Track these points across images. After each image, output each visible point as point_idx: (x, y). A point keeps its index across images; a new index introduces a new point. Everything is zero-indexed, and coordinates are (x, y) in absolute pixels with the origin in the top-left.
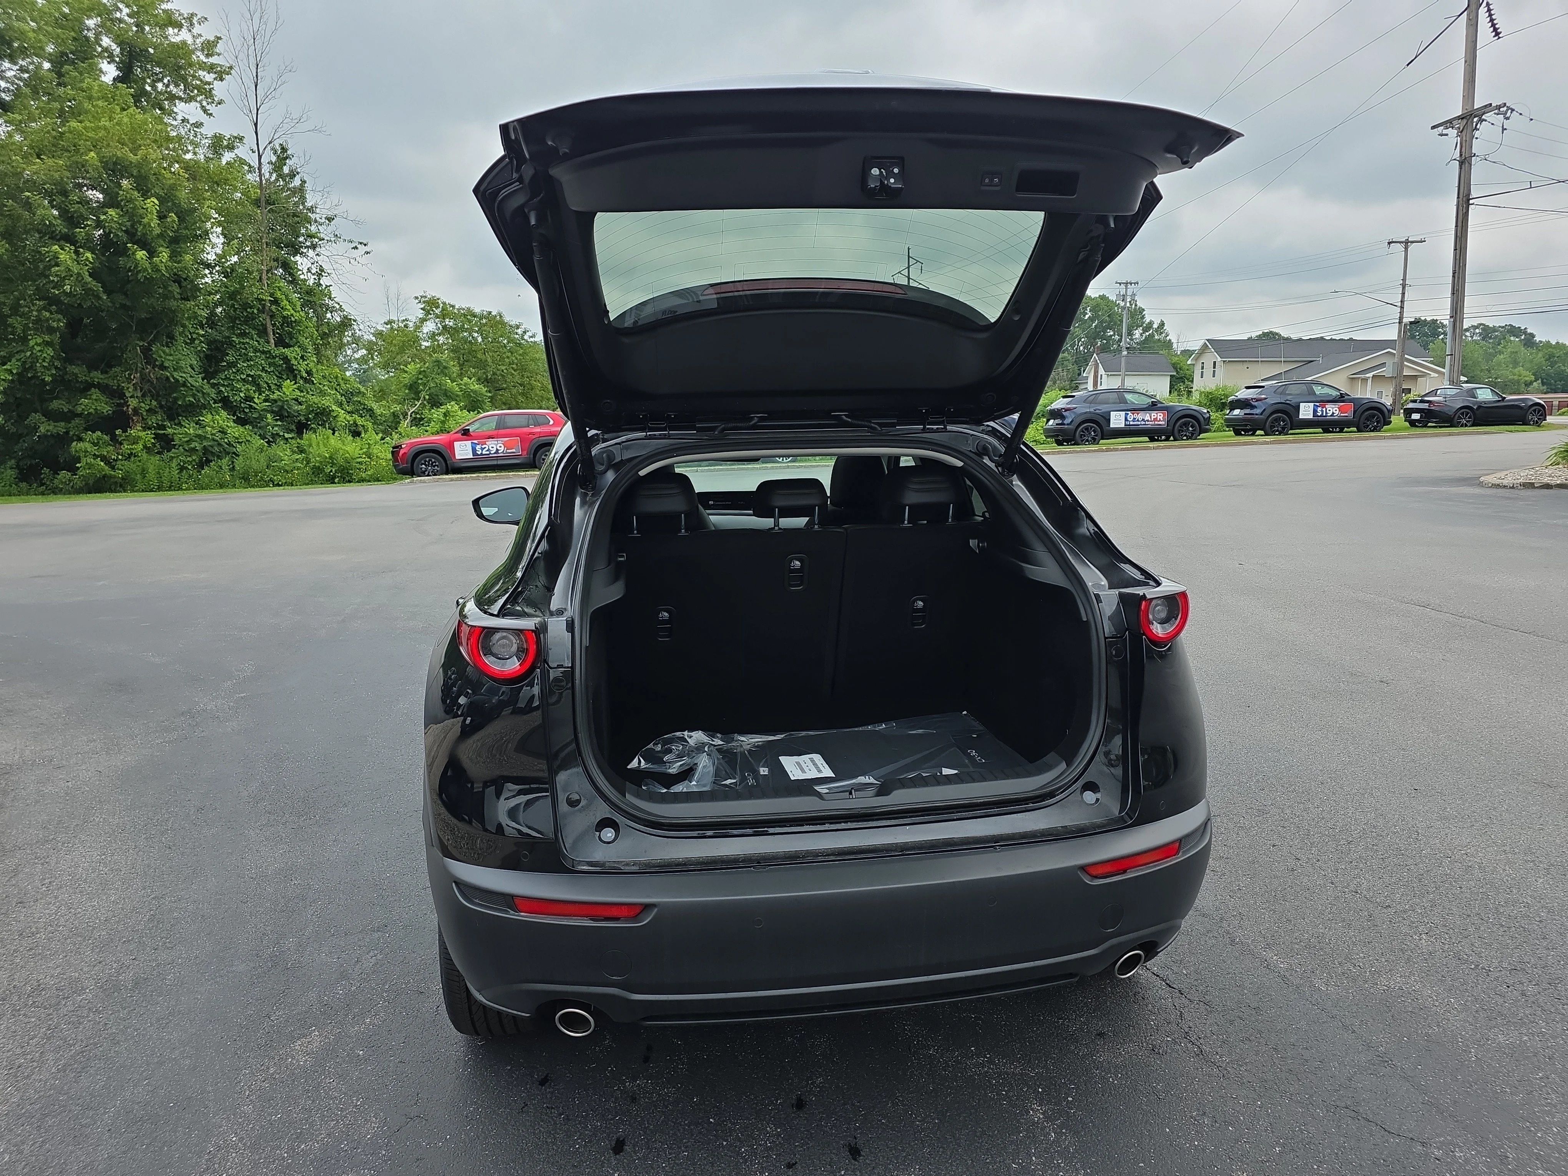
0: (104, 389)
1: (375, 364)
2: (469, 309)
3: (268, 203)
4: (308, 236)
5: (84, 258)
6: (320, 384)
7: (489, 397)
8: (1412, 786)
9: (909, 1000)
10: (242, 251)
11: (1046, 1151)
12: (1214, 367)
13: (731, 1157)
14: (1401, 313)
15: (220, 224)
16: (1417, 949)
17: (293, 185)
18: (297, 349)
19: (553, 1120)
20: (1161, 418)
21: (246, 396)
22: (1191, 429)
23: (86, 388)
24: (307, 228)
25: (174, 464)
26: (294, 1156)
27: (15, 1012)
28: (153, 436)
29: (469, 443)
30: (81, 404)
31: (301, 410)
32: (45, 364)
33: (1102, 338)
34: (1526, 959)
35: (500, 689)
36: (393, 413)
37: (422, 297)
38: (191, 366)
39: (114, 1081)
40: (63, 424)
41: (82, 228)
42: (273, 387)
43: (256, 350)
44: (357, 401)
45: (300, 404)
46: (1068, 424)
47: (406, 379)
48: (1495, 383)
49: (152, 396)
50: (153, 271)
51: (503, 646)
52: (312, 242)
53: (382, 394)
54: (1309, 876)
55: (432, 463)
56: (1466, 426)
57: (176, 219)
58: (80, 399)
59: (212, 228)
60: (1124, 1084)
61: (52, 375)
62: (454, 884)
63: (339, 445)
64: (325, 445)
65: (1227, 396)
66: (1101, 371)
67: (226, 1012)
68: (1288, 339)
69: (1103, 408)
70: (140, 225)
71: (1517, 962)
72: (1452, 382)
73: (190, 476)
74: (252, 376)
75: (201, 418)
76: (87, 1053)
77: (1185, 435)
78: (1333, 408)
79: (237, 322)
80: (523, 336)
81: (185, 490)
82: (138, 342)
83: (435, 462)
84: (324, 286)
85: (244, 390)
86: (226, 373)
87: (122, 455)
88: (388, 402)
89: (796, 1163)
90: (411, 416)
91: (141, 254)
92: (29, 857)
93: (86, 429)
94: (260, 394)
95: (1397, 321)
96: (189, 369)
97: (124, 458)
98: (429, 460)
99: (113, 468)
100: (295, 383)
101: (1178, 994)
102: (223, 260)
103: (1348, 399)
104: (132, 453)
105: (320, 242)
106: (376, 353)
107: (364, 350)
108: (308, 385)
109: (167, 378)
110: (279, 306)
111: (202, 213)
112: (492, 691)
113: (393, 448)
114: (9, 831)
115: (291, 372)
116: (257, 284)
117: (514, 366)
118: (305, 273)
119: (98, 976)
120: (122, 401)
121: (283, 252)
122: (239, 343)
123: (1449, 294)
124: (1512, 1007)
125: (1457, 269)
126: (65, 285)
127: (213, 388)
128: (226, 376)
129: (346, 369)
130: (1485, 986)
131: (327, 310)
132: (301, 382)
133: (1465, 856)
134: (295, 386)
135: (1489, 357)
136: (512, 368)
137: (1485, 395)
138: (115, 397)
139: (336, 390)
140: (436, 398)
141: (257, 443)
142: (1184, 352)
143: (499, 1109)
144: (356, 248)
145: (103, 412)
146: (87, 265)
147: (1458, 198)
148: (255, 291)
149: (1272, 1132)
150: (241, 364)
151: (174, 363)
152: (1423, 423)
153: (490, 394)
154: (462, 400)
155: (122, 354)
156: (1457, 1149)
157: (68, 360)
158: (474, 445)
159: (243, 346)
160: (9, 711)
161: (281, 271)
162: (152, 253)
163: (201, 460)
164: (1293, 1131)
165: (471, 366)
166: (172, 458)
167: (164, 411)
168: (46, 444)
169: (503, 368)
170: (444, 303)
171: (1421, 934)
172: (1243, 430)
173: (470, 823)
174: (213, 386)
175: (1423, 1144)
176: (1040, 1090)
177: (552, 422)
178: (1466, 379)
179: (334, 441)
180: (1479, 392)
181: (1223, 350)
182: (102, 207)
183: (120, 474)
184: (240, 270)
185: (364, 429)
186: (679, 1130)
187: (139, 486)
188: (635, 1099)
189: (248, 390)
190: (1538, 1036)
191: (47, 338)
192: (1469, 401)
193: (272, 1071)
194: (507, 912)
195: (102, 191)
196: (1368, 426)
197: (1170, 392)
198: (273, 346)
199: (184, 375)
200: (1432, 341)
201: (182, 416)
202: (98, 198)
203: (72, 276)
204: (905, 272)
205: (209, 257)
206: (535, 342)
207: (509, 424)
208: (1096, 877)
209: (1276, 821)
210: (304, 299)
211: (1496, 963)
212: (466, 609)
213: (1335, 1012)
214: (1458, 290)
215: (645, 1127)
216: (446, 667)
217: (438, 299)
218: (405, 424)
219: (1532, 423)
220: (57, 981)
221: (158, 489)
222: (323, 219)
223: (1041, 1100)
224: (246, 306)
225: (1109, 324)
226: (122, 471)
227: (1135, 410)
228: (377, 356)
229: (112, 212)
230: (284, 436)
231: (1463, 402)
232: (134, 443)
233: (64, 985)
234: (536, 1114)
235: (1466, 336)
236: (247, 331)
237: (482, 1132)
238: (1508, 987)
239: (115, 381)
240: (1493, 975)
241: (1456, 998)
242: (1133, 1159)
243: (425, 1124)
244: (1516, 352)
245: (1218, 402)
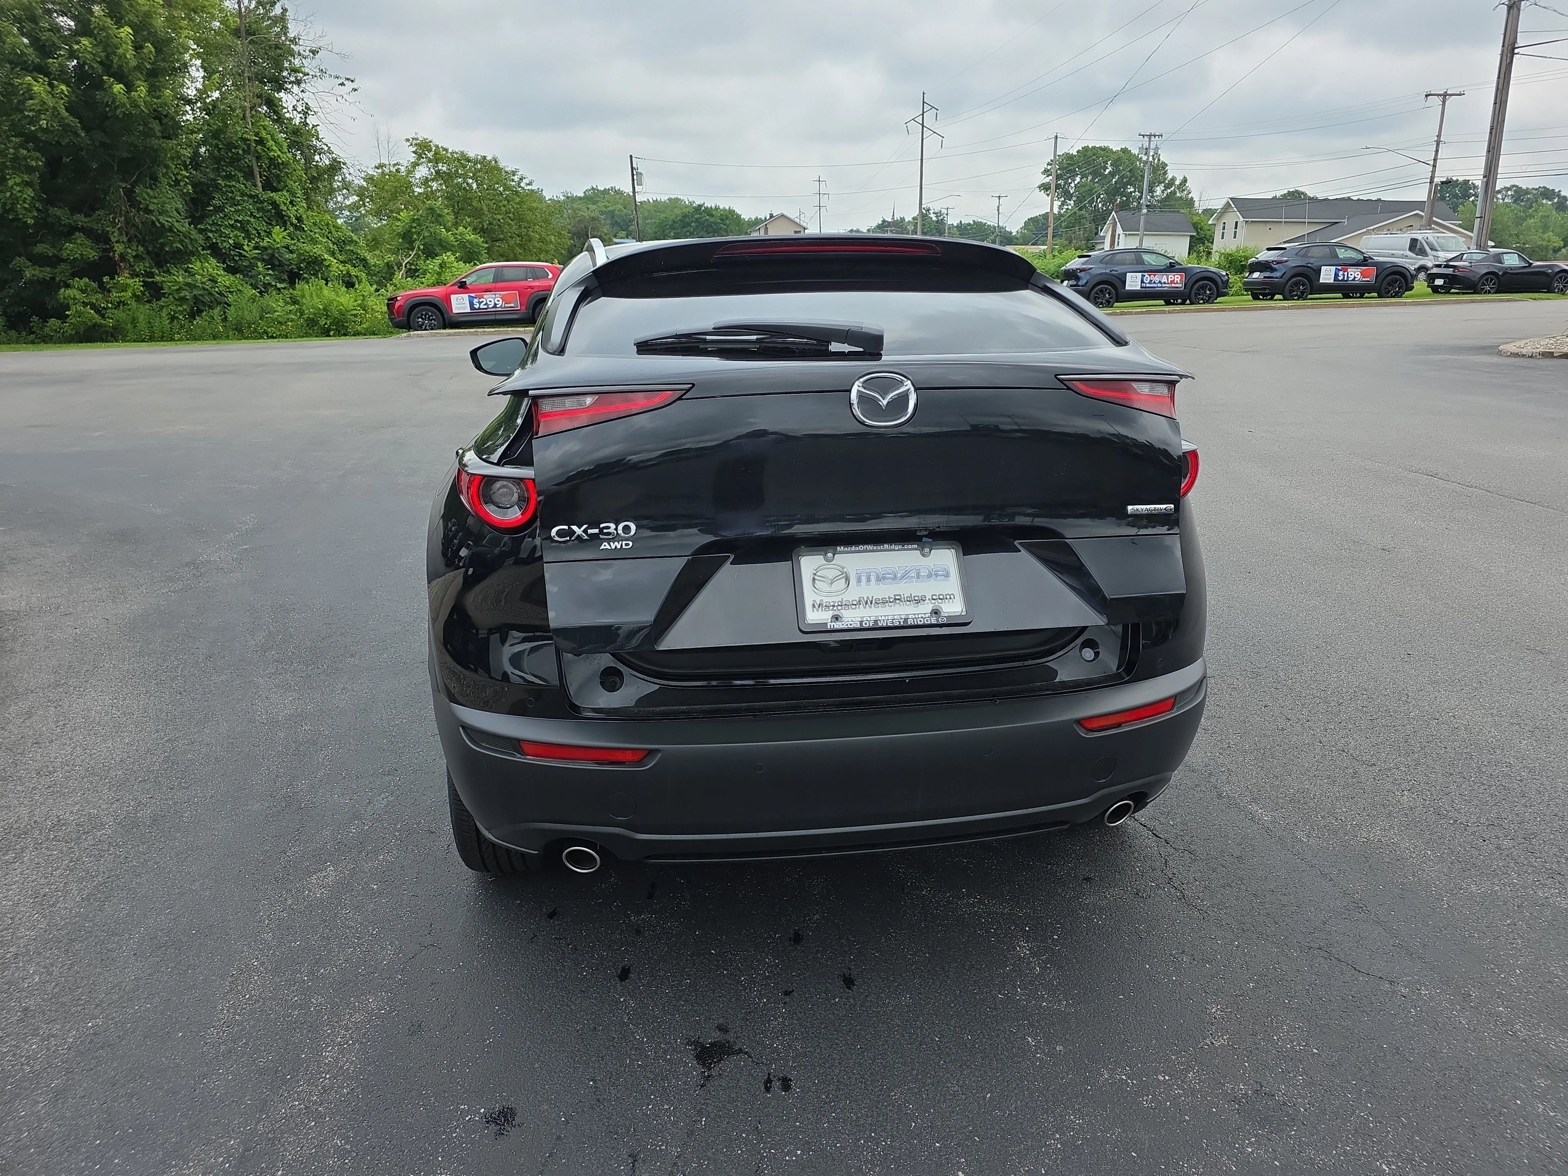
0: (89, 233)
1: (367, 211)
2: (462, 153)
3: (249, 33)
4: (291, 71)
5: (59, 91)
6: (311, 231)
7: (486, 248)
8: (1406, 651)
9: (905, 844)
10: (223, 86)
11: (1031, 983)
12: (1236, 228)
13: (731, 984)
14: (1433, 172)
15: (198, 55)
16: (1398, 804)
17: (274, 13)
18: (285, 194)
19: (561, 949)
20: (1178, 280)
21: (235, 243)
22: (1208, 292)
23: (70, 232)
24: (290, 61)
25: (164, 313)
26: (313, 979)
27: (37, 846)
28: (142, 284)
29: (466, 296)
30: (66, 248)
31: (292, 259)
32: (26, 206)
33: (1122, 195)
34: (1504, 815)
35: (502, 538)
36: (387, 264)
37: (413, 139)
38: (177, 210)
39: (137, 910)
40: (48, 269)
41: (55, 58)
42: (263, 234)
43: (243, 194)
44: (349, 250)
45: (291, 252)
46: (1082, 286)
47: (399, 227)
48: (1523, 249)
49: (139, 241)
50: (131, 106)
51: (503, 495)
52: (296, 77)
53: (375, 243)
54: (1298, 736)
55: (429, 317)
56: (1490, 292)
57: (153, 50)
58: (65, 243)
59: (191, 60)
60: (1108, 925)
61: (34, 218)
62: (461, 729)
63: (333, 296)
64: (318, 297)
65: (1247, 258)
66: (1119, 230)
67: (243, 847)
68: (1314, 200)
69: (1120, 269)
70: (115, 55)
71: (1495, 818)
72: (1479, 246)
73: (182, 327)
74: (240, 222)
75: (190, 266)
76: (110, 883)
77: (1202, 299)
78: (1355, 272)
79: (222, 163)
80: (519, 183)
81: (177, 341)
82: (120, 184)
83: (431, 316)
84: (311, 126)
85: (232, 236)
86: (213, 218)
87: (111, 303)
88: (381, 252)
89: (793, 991)
90: (406, 267)
91: (118, 88)
92: (42, 700)
93: (74, 275)
94: (249, 241)
95: (1429, 180)
96: (175, 212)
97: (114, 307)
98: (426, 314)
99: (103, 316)
100: (285, 230)
101: (1164, 843)
102: (204, 96)
103: (1371, 263)
104: (121, 301)
105: (305, 78)
106: (368, 200)
107: (355, 197)
108: (298, 232)
109: (153, 223)
110: (265, 147)
111: (180, 44)
112: (495, 542)
113: (389, 300)
114: (21, 675)
115: (280, 218)
116: (241, 122)
117: (511, 215)
118: (291, 111)
119: (116, 813)
120: (108, 246)
121: (266, 88)
122: (226, 186)
123: (1484, 153)
124: (1486, 859)
125: (1495, 125)
126: (41, 119)
127: (201, 234)
128: (213, 221)
129: (337, 217)
130: (1462, 840)
131: (315, 151)
132: (292, 229)
133: (1453, 718)
134: (285, 233)
135: (1519, 221)
136: (509, 217)
137: (1512, 260)
138: (101, 242)
139: (328, 238)
140: (431, 248)
141: (249, 293)
142: (1206, 211)
143: (509, 939)
144: (342, 84)
145: (89, 258)
146: (62, 99)
147: (1503, 46)
148: (238, 130)
149: (1248, 969)
150: (229, 209)
151: (159, 206)
152: (1445, 290)
153: (487, 245)
154: (458, 250)
155: (105, 196)
156: (1423, 988)
157: (50, 202)
158: (471, 299)
159: (229, 190)
160: (12, 559)
161: (264, 107)
162: (130, 87)
163: (192, 310)
164: (1268, 969)
165: (466, 215)
166: (162, 307)
167: (151, 257)
168: (32, 290)
169: (500, 217)
170: (437, 146)
171: (1403, 791)
172: (1261, 294)
173: (475, 671)
174: (201, 231)
175: (1391, 982)
176: (1027, 929)
177: (550, 276)
178: (1493, 244)
179: (327, 292)
180: (1506, 257)
181: (1245, 209)
182: (75, 36)
183: (110, 323)
184: (223, 107)
185: (358, 279)
186: (682, 960)
187: (131, 335)
188: (640, 931)
189: (236, 236)
190: (1509, 886)
191: (26, 178)
192: (1495, 267)
193: (289, 902)
194: (514, 756)
195: (73, 18)
196: (1390, 291)
197: (1189, 253)
198: (261, 189)
199: (170, 220)
200: (1462, 204)
201: (170, 263)
202: (69, 25)
203: (47, 110)
204: (920, 120)
205: (189, 92)
206: (532, 190)
207: (506, 278)
208: (1091, 730)
209: (1269, 683)
210: (290, 140)
211: (1474, 818)
212: (465, 459)
213: (1314, 862)
214: (1493, 148)
215: (649, 958)
216: (446, 517)
217: (431, 142)
218: (399, 275)
219: (1556, 291)
220: (77, 817)
221: (149, 339)
222: (307, 51)
223: (1028, 937)
224: (230, 146)
225: (1130, 180)
226: (112, 319)
227: (1151, 271)
228: (368, 202)
229: (85, 41)
230: (276, 285)
231: (1488, 268)
232: (123, 291)
233: (83, 821)
234: (545, 945)
235: (1497, 198)
236: (233, 173)
237: (494, 960)
238: (1484, 841)
239: (100, 225)
240: (1471, 830)
241: (1433, 850)
242: (1114, 992)
243: (439, 953)
244: (1548, 216)
245: (1237, 264)
